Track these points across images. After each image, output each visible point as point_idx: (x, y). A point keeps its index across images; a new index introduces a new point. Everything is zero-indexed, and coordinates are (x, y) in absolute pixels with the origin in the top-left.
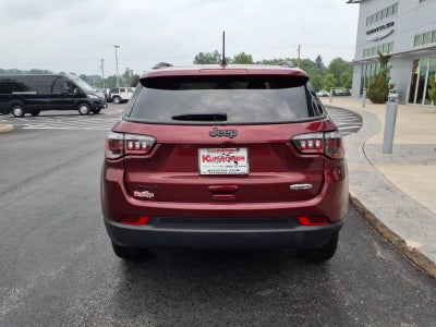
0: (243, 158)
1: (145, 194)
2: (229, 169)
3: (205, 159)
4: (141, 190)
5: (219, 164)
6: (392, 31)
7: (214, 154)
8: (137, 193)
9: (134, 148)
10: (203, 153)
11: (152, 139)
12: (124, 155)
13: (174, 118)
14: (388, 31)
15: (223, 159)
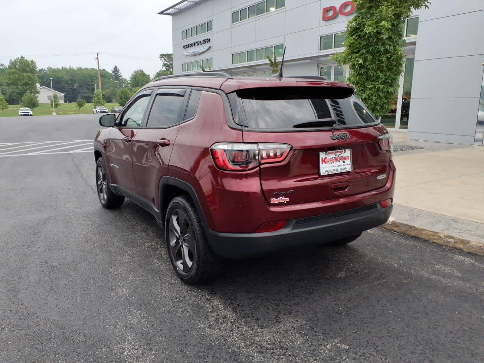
0: (348, 158)
1: (282, 199)
2: (339, 168)
3: (323, 161)
4: (277, 196)
5: (333, 165)
6: (210, 48)
7: (330, 156)
8: (274, 200)
9: (269, 157)
10: (322, 155)
11: (285, 146)
12: (260, 164)
13: (295, 126)
14: (204, 47)
15: (335, 160)
